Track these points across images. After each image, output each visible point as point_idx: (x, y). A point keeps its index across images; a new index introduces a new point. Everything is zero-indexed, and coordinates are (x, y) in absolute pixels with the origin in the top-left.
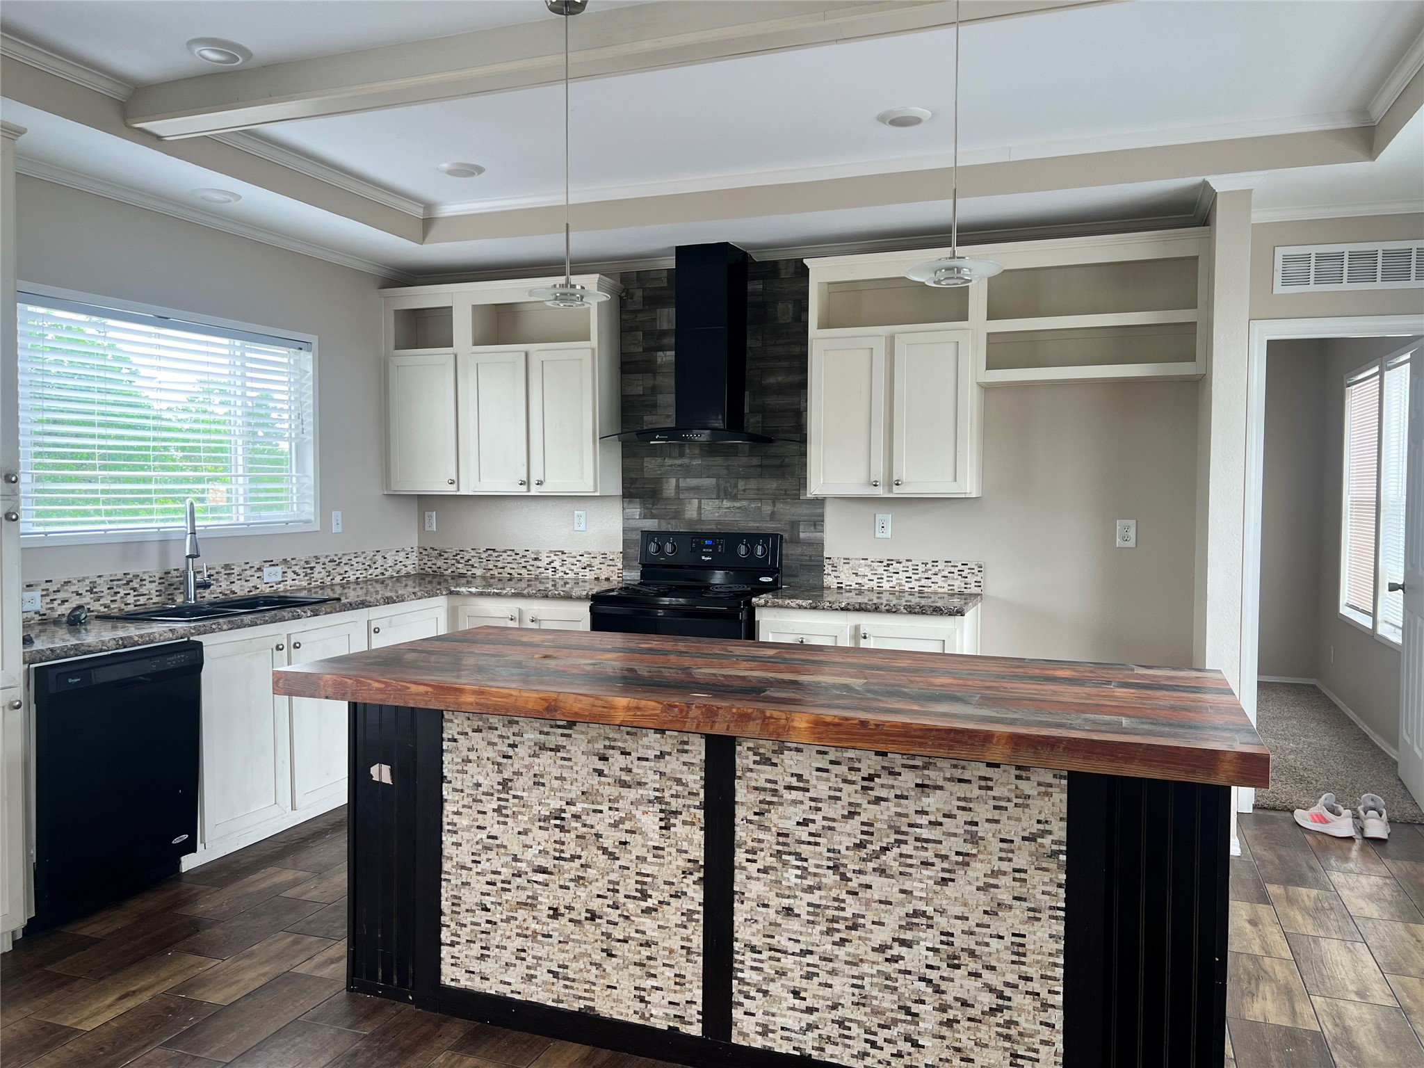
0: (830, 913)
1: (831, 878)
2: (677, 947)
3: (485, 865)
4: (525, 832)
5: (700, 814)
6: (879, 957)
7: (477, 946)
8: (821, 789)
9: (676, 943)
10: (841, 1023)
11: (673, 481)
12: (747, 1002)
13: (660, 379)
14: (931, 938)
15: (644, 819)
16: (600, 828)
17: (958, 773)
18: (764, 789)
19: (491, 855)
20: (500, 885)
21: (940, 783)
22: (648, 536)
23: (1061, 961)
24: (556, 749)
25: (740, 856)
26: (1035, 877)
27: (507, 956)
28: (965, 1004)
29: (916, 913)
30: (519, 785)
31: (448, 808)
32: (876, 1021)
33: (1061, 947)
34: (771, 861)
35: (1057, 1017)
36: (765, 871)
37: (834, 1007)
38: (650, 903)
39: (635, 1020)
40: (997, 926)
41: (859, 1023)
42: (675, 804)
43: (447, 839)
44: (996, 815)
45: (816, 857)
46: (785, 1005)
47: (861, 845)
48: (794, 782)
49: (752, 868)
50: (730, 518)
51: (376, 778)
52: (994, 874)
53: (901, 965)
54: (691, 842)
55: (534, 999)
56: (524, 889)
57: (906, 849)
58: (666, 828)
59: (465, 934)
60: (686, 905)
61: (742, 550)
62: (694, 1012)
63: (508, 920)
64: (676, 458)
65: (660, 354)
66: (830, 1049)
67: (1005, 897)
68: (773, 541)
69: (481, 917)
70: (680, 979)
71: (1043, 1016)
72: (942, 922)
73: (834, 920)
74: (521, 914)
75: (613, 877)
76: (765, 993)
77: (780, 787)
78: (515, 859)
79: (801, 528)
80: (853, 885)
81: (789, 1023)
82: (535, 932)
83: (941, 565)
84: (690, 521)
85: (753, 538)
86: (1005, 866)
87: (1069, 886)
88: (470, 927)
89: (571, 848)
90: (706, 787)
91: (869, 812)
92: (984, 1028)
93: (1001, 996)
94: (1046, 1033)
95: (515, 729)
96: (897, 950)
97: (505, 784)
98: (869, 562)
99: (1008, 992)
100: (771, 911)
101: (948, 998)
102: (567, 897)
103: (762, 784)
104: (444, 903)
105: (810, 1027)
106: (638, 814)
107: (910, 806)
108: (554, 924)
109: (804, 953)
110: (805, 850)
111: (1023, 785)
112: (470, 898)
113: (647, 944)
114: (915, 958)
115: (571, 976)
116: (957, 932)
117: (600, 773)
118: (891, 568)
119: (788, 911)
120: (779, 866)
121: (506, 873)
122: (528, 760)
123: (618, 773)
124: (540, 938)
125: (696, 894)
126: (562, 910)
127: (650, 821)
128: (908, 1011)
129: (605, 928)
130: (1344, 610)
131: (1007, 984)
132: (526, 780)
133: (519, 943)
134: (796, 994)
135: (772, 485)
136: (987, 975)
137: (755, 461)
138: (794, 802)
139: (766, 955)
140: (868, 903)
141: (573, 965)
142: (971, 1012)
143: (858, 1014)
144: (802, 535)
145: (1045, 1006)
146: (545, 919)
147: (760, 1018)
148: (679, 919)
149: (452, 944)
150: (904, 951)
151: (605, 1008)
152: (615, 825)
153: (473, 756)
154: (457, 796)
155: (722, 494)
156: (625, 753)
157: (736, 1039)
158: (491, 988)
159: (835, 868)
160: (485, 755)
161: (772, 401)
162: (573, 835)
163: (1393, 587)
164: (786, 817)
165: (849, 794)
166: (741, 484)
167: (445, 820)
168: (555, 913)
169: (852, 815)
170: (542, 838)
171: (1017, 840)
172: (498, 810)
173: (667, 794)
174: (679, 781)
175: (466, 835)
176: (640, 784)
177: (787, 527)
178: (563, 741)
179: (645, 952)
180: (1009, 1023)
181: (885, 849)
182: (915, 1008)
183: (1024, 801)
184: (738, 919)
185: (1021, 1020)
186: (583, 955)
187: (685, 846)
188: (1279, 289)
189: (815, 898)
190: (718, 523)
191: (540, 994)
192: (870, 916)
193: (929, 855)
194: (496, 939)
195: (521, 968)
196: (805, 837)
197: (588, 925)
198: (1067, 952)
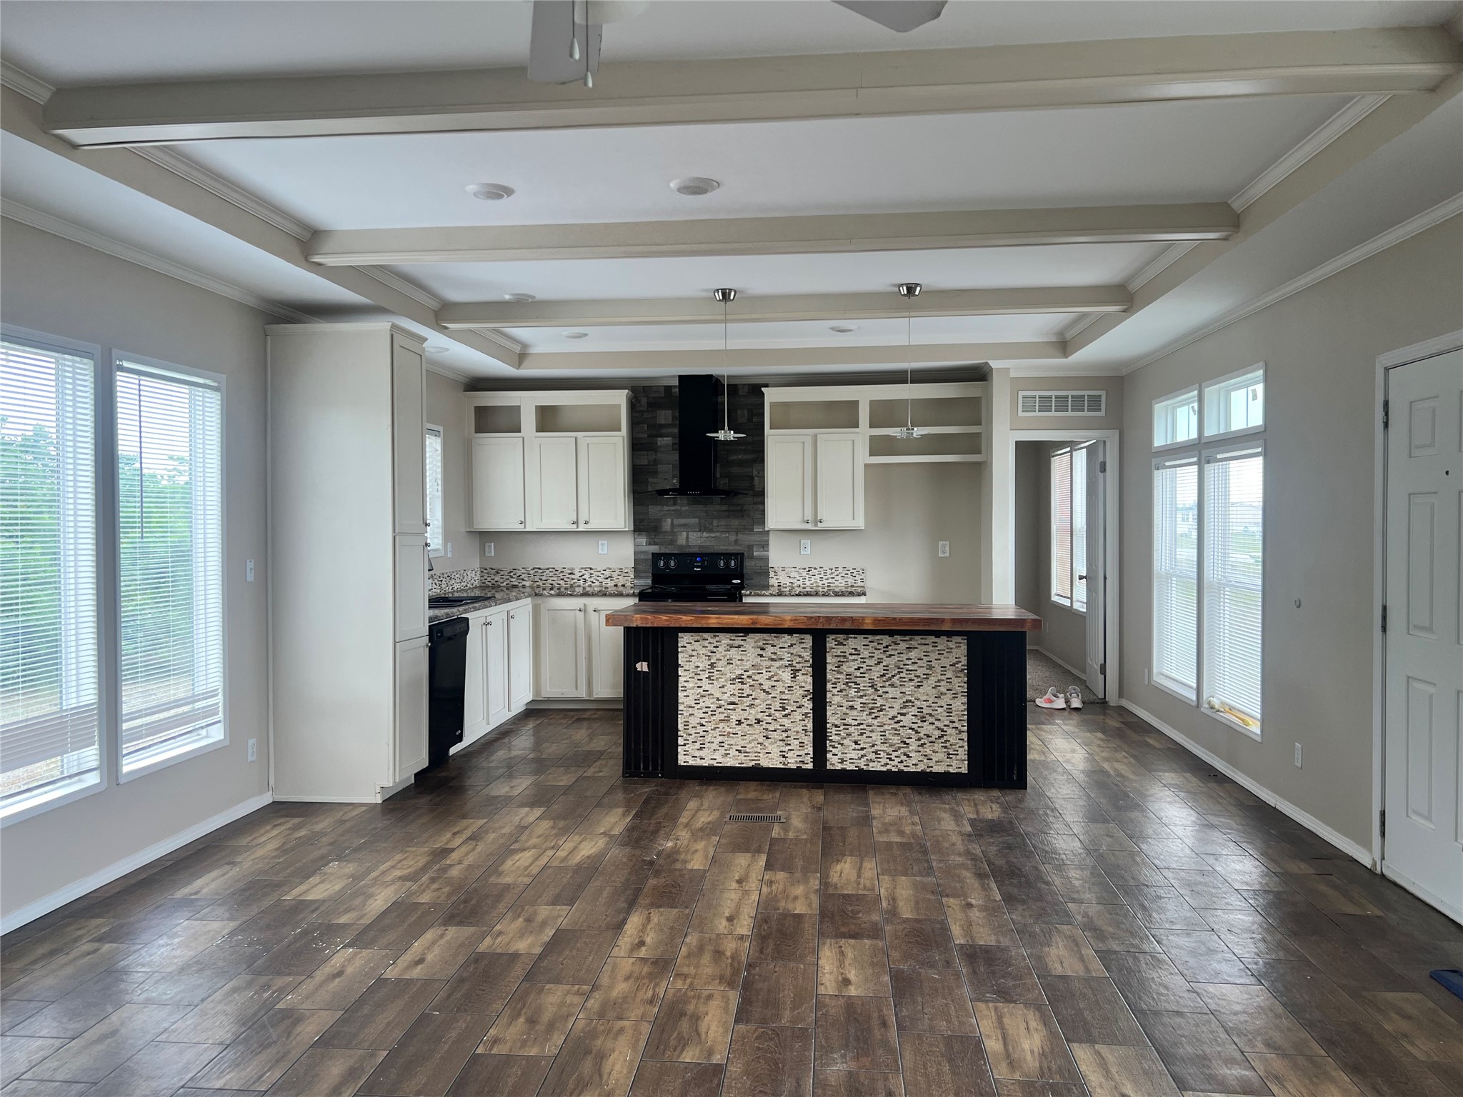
0: (870, 706)
1: (871, 691)
2: (800, 730)
3: (702, 704)
4: (723, 687)
5: (810, 669)
6: (892, 722)
7: (698, 743)
8: (866, 654)
9: (800, 728)
10: (876, 753)
11: (669, 521)
12: (833, 750)
13: (659, 455)
14: (914, 711)
15: (783, 674)
16: (761, 681)
17: (923, 641)
18: (840, 656)
19: (704, 699)
20: (710, 713)
21: (916, 646)
22: (656, 557)
23: (966, 713)
24: (739, 647)
25: (829, 686)
26: (955, 680)
27: (715, 746)
28: (928, 736)
29: (907, 701)
30: (719, 666)
31: (681, 680)
32: (891, 749)
33: (966, 707)
34: (843, 687)
35: (965, 736)
36: (841, 691)
37: (873, 746)
38: (787, 712)
39: (781, 766)
40: (941, 702)
41: (884, 751)
42: (798, 666)
43: (681, 694)
44: (939, 657)
45: (864, 683)
46: (851, 748)
47: (883, 675)
48: (853, 652)
49: (835, 691)
50: (708, 544)
51: (639, 669)
52: (939, 681)
53: (901, 724)
54: (806, 682)
55: (729, 765)
56: (723, 713)
57: (902, 675)
58: (794, 677)
59: (691, 739)
60: (804, 710)
61: (722, 563)
62: (809, 759)
63: (715, 729)
64: (670, 506)
65: (660, 439)
66: (871, 764)
67: (943, 689)
68: (739, 556)
69: (700, 729)
70: (802, 744)
71: (960, 737)
72: (918, 703)
73: (872, 708)
74: (721, 725)
75: (768, 702)
76: (842, 744)
77: (847, 654)
78: (718, 699)
79: (755, 549)
80: (880, 693)
81: (853, 756)
82: (729, 733)
83: (840, 570)
84: (681, 547)
85: (728, 556)
86: (943, 677)
87: (968, 683)
88: (694, 735)
89: (747, 691)
90: (812, 657)
91: (886, 661)
92: (936, 745)
93: (943, 731)
94: (961, 743)
95: (717, 639)
96: (900, 718)
97: (712, 665)
98: (797, 569)
99: (945, 729)
100: (844, 709)
101: (921, 735)
102: (745, 715)
103: (839, 654)
104: (679, 725)
105: (862, 756)
106: (780, 673)
107: (904, 657)
108: (739, 727)
109: (859, 724)
110: (858, 680)
111: (949, 644)
112: (694, 721)
113: (786, 731)
114: (907, 720)
115: (748, 750)
116: (924, 707)
117: (761, 656)
118: (810, 573)
119: (852, 707)
120: (847, 688)
121: (713, 707)
122: (724, 653)
123: (770, 655)
124: (731, 735)
125: (809, 705)
126: (743, 721)
127: (786, 675)
128: (905, 743)
129: (765, 726)
130: (1054, 598)
131: (945, 726)
132: (724, 662)
133: (721, 739)
134: (856, 743)
135: (735, 522)
136: (936, 723)
137: (724, 508)
138: (854, 660)
139: (842, 728)
140: (887, 699)
141: (749, 746)
142: (931, 739)
143: (884, 747)
144: (755, 554)
145: (961, 732)
146: (735, 726)
147: (840, 755)
148: (801, 717)
149: (685, 745)
150: (902, 718)
151: (765, 763)
152: (769, 679)
153: (694, 653)
154: (687, 673)
155: (703, 529)
156: (773, 646)
157: (829, 767)
158: (705, 763)
159: (872, 686)
160: (701, 652)
161: (735, 470)
162: (748, 685)
163: (1081, 578)
164: (850, 667)
165: (878, 654)
166: (715, 522)
167: (680, 685)
168: (739, 722)
169: (879, 663)
170: (730, 689)
171: (948, 666)
172: (709, 678)
173: (794, 663)
174: (800, 656)
175: (691, 691)
176: (781, 659)
177: (746, 549)
178: (742, 643)
179: (785, 735)
180: (946, 741)
181: (893, 676)
182: (907, 741)
183: (950, 650)
184: (829, 713)
185: (951, 739)
186: (753, 740)
187: (803, 684)
188: (1021, 414)
189: (863, 700)
190: (700, 547)
191: (730, 762)
192: (888, 705)
193: (912, 677)
194: (708, 738)
195: (722, 751)
196: (859, 675)
197: (756, 726)
198: (968, 709)
